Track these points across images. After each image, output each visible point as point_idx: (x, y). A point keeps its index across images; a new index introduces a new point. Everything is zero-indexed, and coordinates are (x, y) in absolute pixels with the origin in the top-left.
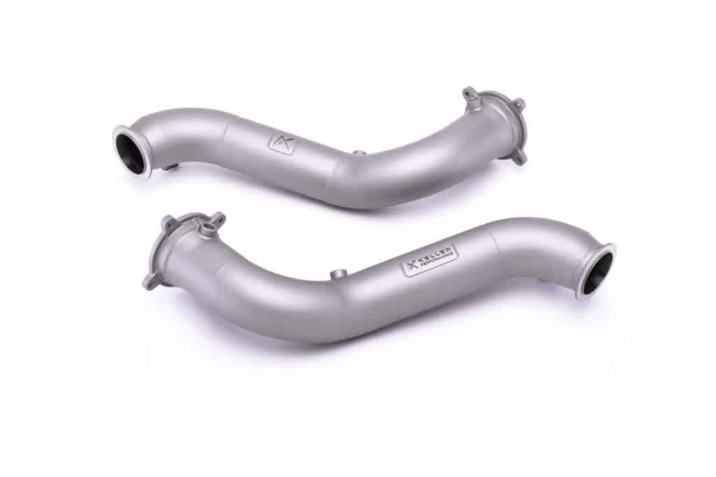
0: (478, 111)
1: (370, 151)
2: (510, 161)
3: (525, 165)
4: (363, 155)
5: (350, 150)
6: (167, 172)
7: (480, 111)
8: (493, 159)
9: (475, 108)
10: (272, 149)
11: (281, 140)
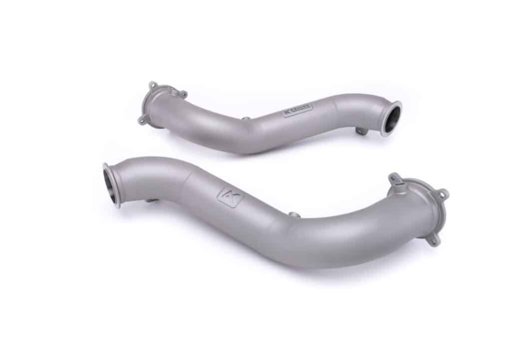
0: (403, 195)
1: (304, 216)
2: (424, 241)
3: (439, 247)
4: (299, 218)
5: (287, 212)
6: (148, 203)
7: (405, 195)
8: (413, 237)
9: (400, 192)
10: (219, 201)
11: (230, 194)
